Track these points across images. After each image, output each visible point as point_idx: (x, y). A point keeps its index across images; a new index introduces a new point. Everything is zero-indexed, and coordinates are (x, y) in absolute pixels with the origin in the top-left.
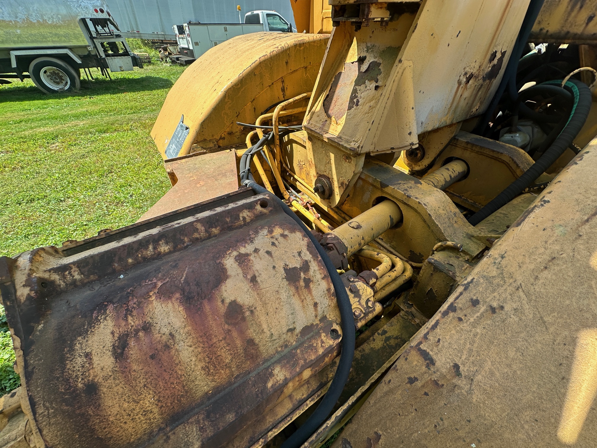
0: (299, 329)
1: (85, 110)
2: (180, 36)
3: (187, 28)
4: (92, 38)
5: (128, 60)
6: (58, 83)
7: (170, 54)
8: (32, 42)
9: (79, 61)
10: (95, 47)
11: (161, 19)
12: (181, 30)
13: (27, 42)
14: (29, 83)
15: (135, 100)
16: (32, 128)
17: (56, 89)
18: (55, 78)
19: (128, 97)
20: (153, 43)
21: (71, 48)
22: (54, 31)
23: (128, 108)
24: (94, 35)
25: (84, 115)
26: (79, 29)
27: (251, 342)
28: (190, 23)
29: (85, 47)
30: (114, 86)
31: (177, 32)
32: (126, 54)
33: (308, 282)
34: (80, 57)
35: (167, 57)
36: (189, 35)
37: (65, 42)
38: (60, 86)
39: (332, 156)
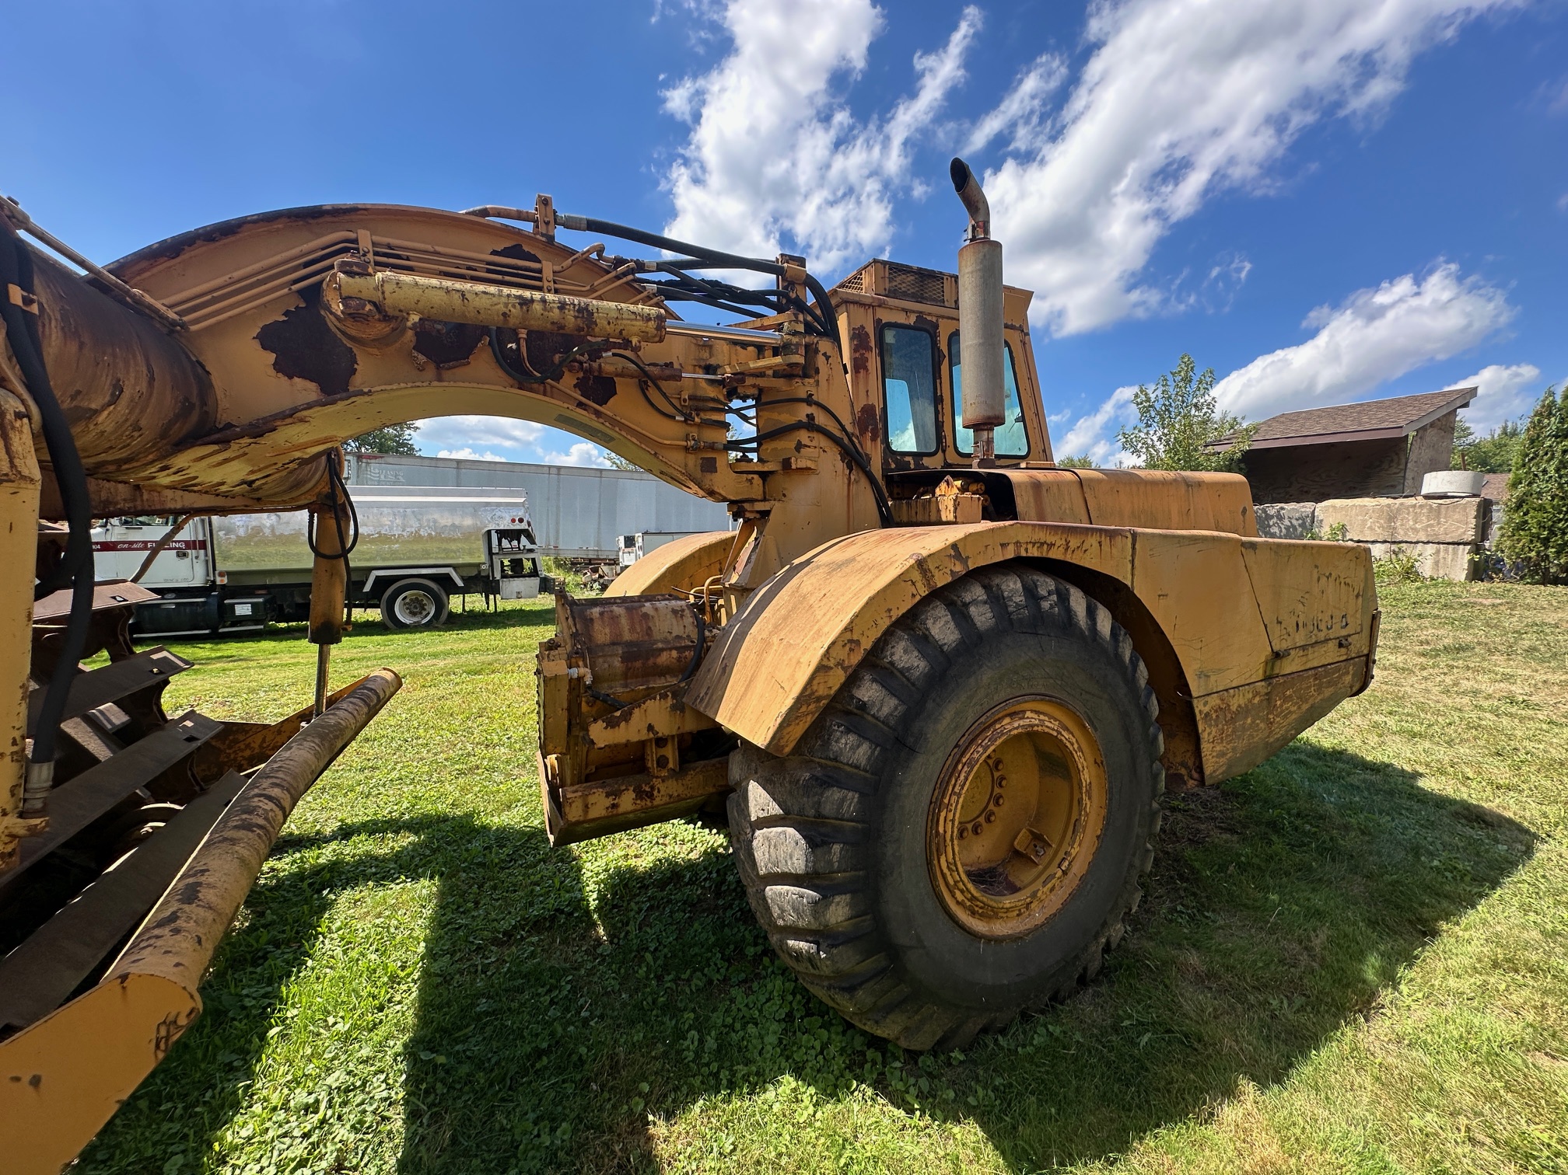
0: (674, 635)
1: (449, 648)
2: (627, 550)
3: (640, 540)
4: (491, 553)
5: (535, 582)
6: (413, 614)
7: (601, 577)
8: (409, 558)
9: (460, 583)
10: (492, 566)
11: (599, 528)
12: (630, 542)
13: (401, 559)
14: (374, 615)
15: (530, 637)
16: (367, 667)
17: (408, 622)
18: (415, 607)
19: (518, 634)
20: (573, 564)
21: (455, 567)
22: (444, 546)
23: (516, 647)
24: (495, 550)
25: (447, 654)
26: (481, 542)
27: (650, 628)
28: (646, 533)
29: (478, 565)
30: (499, 619)
31: (622, 544)
32: (534, 573)
33: (682, 616)
34: (463, 578)
35: (595, 581)
36: (640, 548)
37: (453, 558)
38: (415, 619)
39: (733, 597)
